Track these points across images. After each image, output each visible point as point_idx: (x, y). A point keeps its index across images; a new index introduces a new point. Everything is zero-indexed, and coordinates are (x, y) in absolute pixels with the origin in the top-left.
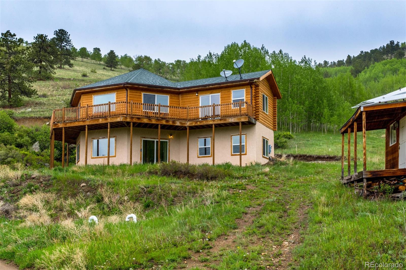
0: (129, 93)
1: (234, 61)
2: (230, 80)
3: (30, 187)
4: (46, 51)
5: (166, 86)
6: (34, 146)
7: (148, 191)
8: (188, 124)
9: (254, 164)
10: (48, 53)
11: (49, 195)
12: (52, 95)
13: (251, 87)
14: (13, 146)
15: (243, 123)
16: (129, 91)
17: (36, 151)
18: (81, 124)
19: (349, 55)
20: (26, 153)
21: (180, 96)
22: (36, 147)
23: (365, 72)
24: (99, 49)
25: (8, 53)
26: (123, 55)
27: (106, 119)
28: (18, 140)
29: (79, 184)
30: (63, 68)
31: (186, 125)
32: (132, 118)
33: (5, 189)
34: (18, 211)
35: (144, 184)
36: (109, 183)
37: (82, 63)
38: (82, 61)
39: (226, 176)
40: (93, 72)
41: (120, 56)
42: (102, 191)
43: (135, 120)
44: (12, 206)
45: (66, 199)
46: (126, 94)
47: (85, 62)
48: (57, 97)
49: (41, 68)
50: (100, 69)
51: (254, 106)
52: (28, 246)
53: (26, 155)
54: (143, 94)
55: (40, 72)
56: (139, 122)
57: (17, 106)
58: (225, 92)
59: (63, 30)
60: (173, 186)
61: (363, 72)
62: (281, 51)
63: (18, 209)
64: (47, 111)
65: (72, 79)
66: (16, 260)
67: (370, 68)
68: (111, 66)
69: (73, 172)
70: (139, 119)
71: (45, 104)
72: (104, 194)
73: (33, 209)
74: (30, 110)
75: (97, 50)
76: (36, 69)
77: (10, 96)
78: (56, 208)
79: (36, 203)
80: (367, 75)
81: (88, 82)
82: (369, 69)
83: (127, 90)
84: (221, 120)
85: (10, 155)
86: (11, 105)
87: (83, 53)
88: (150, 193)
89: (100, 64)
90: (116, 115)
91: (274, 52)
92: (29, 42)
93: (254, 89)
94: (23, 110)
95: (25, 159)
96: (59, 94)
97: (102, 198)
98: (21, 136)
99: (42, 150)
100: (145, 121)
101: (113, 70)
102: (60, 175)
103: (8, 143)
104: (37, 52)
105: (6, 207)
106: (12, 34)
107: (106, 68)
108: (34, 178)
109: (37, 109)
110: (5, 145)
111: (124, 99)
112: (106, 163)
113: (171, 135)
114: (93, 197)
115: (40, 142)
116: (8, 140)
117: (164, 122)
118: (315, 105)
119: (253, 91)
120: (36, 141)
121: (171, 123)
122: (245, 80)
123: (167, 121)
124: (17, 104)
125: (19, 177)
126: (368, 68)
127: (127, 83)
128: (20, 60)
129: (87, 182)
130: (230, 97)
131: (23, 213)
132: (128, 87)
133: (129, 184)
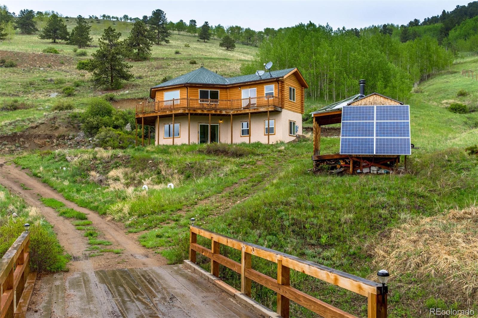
0: (189, 90)
1: (265, 64)
2: (263, 78)
3: (116, 163)
4: (142, 35)
5: (217, 83)
6: (127, 127)
7: (191, 167)
8: (231, 112)
9: (279, 142)
10: (145, 36)
11: (127, 169)
12: (146, 76)
13: (279, 83)
14: (111, 128)
15: (270, 112)
16: (189, 89)
17: (128, 130)
18: (155, 115)
19: (444, 10)
20: (120, 133)
21: (228, 90)
22: (128, 128)
23: (456, 30)
24: (195, 21)
25: (109, 45)
26: (217, 25)
27: (171, 111)
28: (115, 122)
29: (148, 161)
30: (161, 45)
31: (230, 113)
32: (189, 110)
33: (100, 165)
34: (107, 180)
35: (189, 161)
36: (167, 161)
37: (179, 36)
38: (179, 34)
39: (250, 154)
40: (187, 46)
41: (214, 27)
42: (161, 167)
43: (191, 112)
44: (104, 177)
45: (138, 172)
46: (186, 91)
47: (182, 35)
48: (151, 77)
49: (139, 50)
50: (194, 42)
51: (280, 98)
52: (105, 202)
53: (120, 134)
54: (199, 90)
55: (138, 54)
56: (195, 112)
57: (118, 89)
58: (260, 87)
59: (159, 10)
60: (207, 163)
61: (453, 29)
62: (344, 28)
63: (107, 179)
64: (141, 92)
65: (165, 58)
66: (99, 210)
67: (461, 25)
68: (204, 38)
69: (147, 151)
70: (194, 110)
71: (140, 85)
72: (162, 169)
73: (117, 179)
74: (127, 92)
75: (193, 22)
76: (135, 51)
77: (112, 80)
78: (131, 178)
79: (119, 175)
80: (457, 33)
81: (178, 60)
82: (459, 27)
83: (187, 88)
84: (254, 109)
85: (108, 135)
86: (113, 88)
87: (180, 26)
88: (192, 167)
89: (195, 36)
90: (178, 109)
91: (339, 29)
92: (132, 18)
93: (280, 84)
94: (122, 93)
95: (119, 138)
96: (152, 75)
97: (161, 171)
98: (117, 119)
99: (133, 130)
100: (199, 112)
101: (206, 42)
102: (137, 154)
103: (107, 125)
104: (135, 36)
105: (101, 178)
106: (113, 29)
107: (200, 40)
108: (119, 157)
109: (134, 90)
110: (105, 127)
111: (186, 97)
112: (172, 144)
113: (221, 120)
114: (155, 170)
115: (132, 123)
116: (108, 123)
117: (213, 112)
118: (370, 78)
119: (280, 86)
120: (127, 123)
121: (218, 112)
122: (274, 79)
123: (216, 111)
124: (117, 87)
125: (110, 156)
126: (459, 25)
127: (187, 83)
128: (119, 51)
129: (153, 160)
130: (263, 91)
131: (111, 182)
132: (188, 86)
133: (179, 162)
